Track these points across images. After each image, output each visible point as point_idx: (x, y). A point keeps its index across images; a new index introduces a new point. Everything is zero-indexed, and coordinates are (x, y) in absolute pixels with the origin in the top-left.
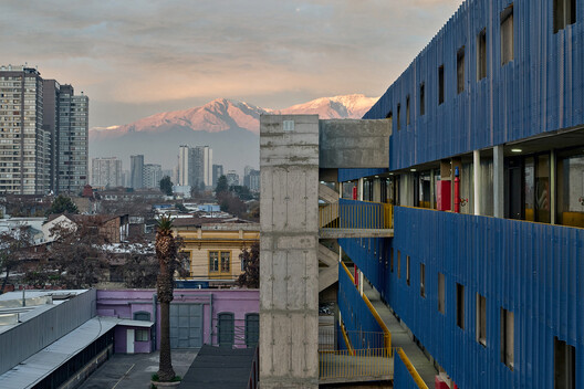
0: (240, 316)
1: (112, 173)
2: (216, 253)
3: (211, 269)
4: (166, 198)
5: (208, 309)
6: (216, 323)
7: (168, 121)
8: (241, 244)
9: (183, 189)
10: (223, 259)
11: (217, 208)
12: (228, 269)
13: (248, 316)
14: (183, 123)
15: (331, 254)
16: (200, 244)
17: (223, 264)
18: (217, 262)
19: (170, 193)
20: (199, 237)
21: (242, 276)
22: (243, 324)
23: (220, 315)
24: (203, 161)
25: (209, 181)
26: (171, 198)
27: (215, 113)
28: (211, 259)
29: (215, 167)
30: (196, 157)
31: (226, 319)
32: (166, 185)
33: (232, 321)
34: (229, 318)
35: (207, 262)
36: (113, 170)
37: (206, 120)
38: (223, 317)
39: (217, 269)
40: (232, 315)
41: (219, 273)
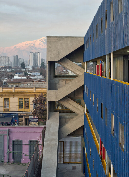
0: (26, 142)
1: (7, 61)
2: (22, 99)
3: (19, 107)
4: (23, 70)
5: (6, 138)
6: (11, 146)
7: (27, 44)
8: (35, 94)
9: (29, 67)
10: (26, 102)
11: (39, 74)
12: (28, 107)
13: (30, 142)
14: (32, 45)
15: (79, 107)
16: (14, 94)
17: (25, 105)
18: (22, 104)
19: (24, 68)
20: (13, 91)
21: (34, 111)
22: (28, 147)
23: (14, 142)
24: (38, 57)
25: (39, 64)
26: (25, 70)
27: (43, 42)
28: (19, 102)
29: (42, 59)
30: (35, 56)
31: (17, 144)
32: (23, 65)
33: (21, 145)
34: (19, 143)
35: (17, 104)
36: (7, 60)
37: (40, 44)
38: (16, 143)
39: (22, 107)
40: (21, 141)
41: (23, 109)
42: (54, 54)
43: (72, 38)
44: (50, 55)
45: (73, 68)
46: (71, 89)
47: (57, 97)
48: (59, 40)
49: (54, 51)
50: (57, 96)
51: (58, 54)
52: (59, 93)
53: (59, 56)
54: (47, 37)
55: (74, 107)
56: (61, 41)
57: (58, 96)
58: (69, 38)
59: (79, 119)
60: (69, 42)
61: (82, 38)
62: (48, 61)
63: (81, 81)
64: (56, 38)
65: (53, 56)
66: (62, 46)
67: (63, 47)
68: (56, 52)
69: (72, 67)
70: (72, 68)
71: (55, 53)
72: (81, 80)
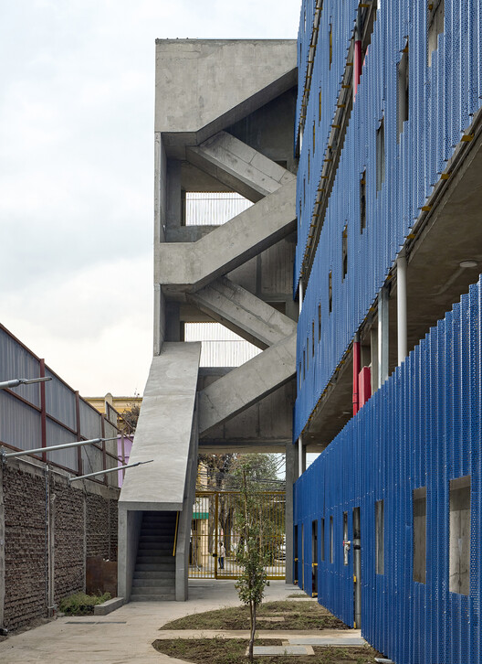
15: (278, 318)
42: (182, 107)
43: (252, 46)
44: (169, 108)
45: (255, 172)
46: (247, 235)
47: (192, 269)
48: (204, 55)
49: (183, 93)
50: (193, 263)
51: (197, 104)
52: (200, 252)
53: (200, 114)
54: (158, 41)
55: (258, 318)
56: (208, 58)
57: (197, 265)
58: (240, 45)
59: (276, 352)
60: (239, 61)
61: (289, 44)
62: (162, 133)
63: (283, 208)
64: (191, 45)
65: (178, 113)
66: (214, 75)
67: (217, 81)
68: (189, 98)
69: (250, 168)
70: (249, 171)
71: (186, 102)
72: (284, 204)
